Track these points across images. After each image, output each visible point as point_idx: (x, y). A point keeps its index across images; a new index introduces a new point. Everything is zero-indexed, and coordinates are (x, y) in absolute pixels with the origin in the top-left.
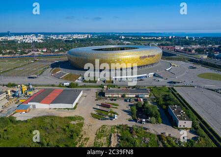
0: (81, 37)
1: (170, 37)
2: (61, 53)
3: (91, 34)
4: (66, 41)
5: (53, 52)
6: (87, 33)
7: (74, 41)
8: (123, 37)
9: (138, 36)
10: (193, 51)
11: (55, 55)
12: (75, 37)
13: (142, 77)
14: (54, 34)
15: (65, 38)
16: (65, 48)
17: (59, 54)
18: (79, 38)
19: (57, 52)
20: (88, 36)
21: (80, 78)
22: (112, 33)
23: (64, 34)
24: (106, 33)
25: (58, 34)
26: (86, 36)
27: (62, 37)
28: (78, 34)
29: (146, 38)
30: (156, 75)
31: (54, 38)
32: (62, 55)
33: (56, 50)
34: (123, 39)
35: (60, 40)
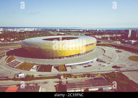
0: (31, 30)
1: (88, 30)
2: (16, 42)
3: (36, 28)
4: (19, 33)
5: (9, 41)
6: (34, 28)
7: (25, 32)
8: (58, 30)
9: (68, 30)
10: (109, 39)
11: (11, 44)
12: (26, 30)
13: (89, 63)
15: (18, 30)
16: (19, 38)
17: (14, 42)
18: (29, 30)
19: (13, 41)
20: (35, 29)
22: (50, 28)
23: (18, 28)
24: (46, 28)
26: (33, 29)
27: (16, 30)
28: (28, 28)
29: (73, 31)
30: (99, 60)
31: (10, 30)
32: (16, 43)
33: (12, 40)
34: (59, 31)
35: (15, 32)
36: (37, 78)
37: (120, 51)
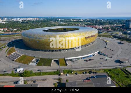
0: (33, 20)
1: (88, 20)
2: (18, 32)
4: (22, 22)
5: (12, 31)
6: (36, 17)
7: (27, 22)
8: (60, 20)
9: (69, 19)
10: (110, 29)
11: (13, 34)
12: (28, 19)
13: (90, 56)
14: (14, 18)
15: (21, 20)
16: (21, 27)
17: (16, 33)
18: (31, 20)
19: (15, 31)
20: (37, 19)
21: (34, 60)
22: (52, 17)
23: (21, 18)
25: (17, 18)
26: (36, 19)
27: (20, 20)
28: (30, 17)
29: (74, 20)
30: (101, 53)
31: (14, 20)
32: (18, 34)
33: (15, 30)
34: (60, 21)
35: (18, 22)
36: (36, 74)
37: (122, 43)
